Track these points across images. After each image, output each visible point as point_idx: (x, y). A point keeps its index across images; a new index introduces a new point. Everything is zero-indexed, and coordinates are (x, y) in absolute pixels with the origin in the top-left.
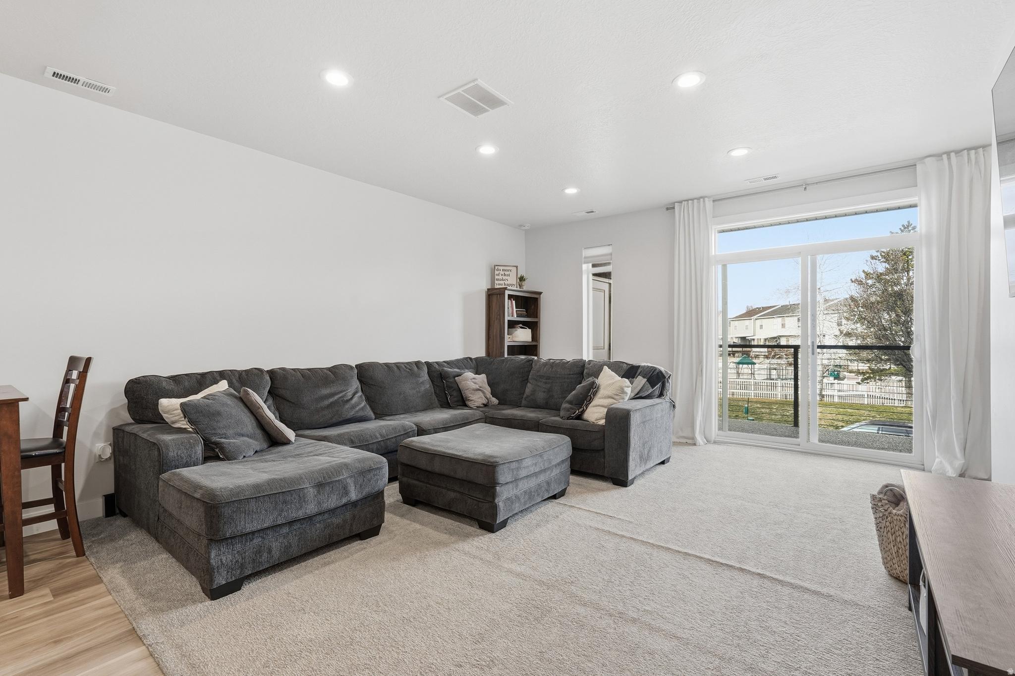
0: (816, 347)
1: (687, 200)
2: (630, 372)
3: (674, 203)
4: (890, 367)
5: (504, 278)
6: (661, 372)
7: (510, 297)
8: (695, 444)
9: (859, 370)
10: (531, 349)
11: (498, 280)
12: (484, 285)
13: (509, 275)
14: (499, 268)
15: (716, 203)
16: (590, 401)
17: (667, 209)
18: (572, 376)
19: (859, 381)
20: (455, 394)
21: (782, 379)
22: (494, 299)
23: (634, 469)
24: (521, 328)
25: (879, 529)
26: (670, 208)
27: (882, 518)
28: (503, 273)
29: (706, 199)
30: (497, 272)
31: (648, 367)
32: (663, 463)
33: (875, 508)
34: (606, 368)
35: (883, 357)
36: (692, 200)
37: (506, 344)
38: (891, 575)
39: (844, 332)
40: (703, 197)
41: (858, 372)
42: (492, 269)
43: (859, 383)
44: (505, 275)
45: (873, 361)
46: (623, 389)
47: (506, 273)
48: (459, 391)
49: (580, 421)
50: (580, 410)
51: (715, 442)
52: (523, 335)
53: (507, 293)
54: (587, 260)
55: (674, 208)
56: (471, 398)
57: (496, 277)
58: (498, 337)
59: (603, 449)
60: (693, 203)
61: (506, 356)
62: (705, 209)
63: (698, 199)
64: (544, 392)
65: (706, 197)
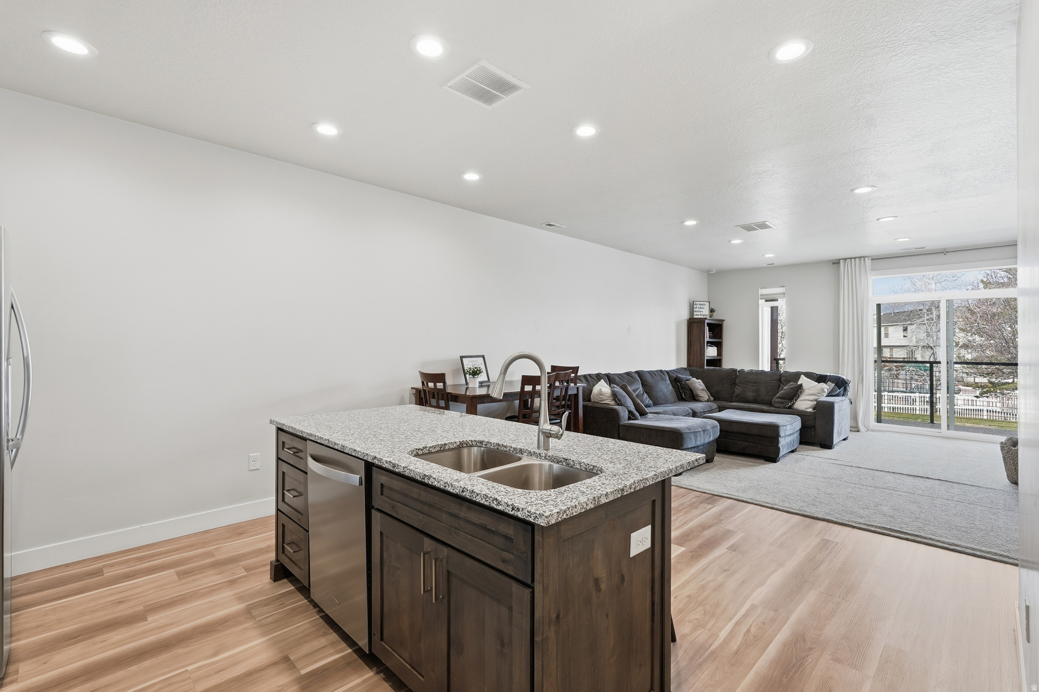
0: (952, 363)
1: (851, 258)
2: (821, 379)
3: (840, 260)
4: (1014, 381)
5: (700, 310)
6: (843, 379)
7: (708, 324)
8: (858, 431)
9: (976, 383)
10: (716, 362)
11: (696, 311)
12: (685, 316)
13: (703, 308)
14: (697, 303)
15: (873, 261)
16: (799, 397)
17: (833, 263)
18: (773, 381)
19: (978, 394)
20: (688, 392)
21: (889, 392)
22: (695, 326)
23: (836, 439)
24: (710, 346)
25: (1004, 460)
26: (836, 263)
27: (1007, 453)
28: (699, 306)
29: (866, 259)
30: (695, 306)
31: (834, 376)
32: (845, 440)
33: (1002, 448)
34: (802, 376)
35: (1005, 370)
36: (855, 258)
37: (706, 358)
38: (1012, 483)
39: (961, 343)
40: (864, 257)
41: (976, 386)
42: (690, 304)
43: (977, 397)
44: (701, 308)
45: (993, 374)
46: (824, 390)
47: (701, 306)
48: (691, 390)
49: (791, 410)
50: (792, 403)
51: (872, 430)
52: (711, 352)
53: (707, 321)
54: (762, 296)
55: (839, 263)
56: (701, 395)
57: (695, 310)
58: (699, 352)
59: (814, 426)
60: (855, 260)
61: (706, 368)
62: (865, 265)
63: (860, 258)
64: (753, 392)
65: (866, 257)
